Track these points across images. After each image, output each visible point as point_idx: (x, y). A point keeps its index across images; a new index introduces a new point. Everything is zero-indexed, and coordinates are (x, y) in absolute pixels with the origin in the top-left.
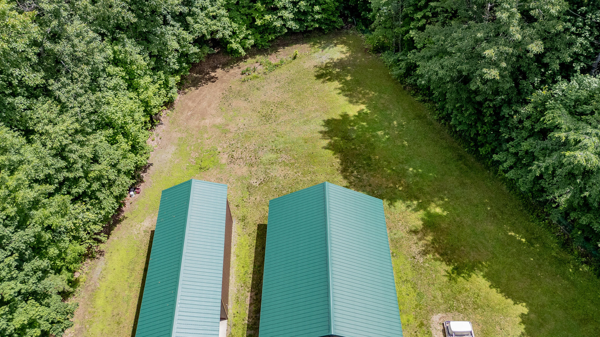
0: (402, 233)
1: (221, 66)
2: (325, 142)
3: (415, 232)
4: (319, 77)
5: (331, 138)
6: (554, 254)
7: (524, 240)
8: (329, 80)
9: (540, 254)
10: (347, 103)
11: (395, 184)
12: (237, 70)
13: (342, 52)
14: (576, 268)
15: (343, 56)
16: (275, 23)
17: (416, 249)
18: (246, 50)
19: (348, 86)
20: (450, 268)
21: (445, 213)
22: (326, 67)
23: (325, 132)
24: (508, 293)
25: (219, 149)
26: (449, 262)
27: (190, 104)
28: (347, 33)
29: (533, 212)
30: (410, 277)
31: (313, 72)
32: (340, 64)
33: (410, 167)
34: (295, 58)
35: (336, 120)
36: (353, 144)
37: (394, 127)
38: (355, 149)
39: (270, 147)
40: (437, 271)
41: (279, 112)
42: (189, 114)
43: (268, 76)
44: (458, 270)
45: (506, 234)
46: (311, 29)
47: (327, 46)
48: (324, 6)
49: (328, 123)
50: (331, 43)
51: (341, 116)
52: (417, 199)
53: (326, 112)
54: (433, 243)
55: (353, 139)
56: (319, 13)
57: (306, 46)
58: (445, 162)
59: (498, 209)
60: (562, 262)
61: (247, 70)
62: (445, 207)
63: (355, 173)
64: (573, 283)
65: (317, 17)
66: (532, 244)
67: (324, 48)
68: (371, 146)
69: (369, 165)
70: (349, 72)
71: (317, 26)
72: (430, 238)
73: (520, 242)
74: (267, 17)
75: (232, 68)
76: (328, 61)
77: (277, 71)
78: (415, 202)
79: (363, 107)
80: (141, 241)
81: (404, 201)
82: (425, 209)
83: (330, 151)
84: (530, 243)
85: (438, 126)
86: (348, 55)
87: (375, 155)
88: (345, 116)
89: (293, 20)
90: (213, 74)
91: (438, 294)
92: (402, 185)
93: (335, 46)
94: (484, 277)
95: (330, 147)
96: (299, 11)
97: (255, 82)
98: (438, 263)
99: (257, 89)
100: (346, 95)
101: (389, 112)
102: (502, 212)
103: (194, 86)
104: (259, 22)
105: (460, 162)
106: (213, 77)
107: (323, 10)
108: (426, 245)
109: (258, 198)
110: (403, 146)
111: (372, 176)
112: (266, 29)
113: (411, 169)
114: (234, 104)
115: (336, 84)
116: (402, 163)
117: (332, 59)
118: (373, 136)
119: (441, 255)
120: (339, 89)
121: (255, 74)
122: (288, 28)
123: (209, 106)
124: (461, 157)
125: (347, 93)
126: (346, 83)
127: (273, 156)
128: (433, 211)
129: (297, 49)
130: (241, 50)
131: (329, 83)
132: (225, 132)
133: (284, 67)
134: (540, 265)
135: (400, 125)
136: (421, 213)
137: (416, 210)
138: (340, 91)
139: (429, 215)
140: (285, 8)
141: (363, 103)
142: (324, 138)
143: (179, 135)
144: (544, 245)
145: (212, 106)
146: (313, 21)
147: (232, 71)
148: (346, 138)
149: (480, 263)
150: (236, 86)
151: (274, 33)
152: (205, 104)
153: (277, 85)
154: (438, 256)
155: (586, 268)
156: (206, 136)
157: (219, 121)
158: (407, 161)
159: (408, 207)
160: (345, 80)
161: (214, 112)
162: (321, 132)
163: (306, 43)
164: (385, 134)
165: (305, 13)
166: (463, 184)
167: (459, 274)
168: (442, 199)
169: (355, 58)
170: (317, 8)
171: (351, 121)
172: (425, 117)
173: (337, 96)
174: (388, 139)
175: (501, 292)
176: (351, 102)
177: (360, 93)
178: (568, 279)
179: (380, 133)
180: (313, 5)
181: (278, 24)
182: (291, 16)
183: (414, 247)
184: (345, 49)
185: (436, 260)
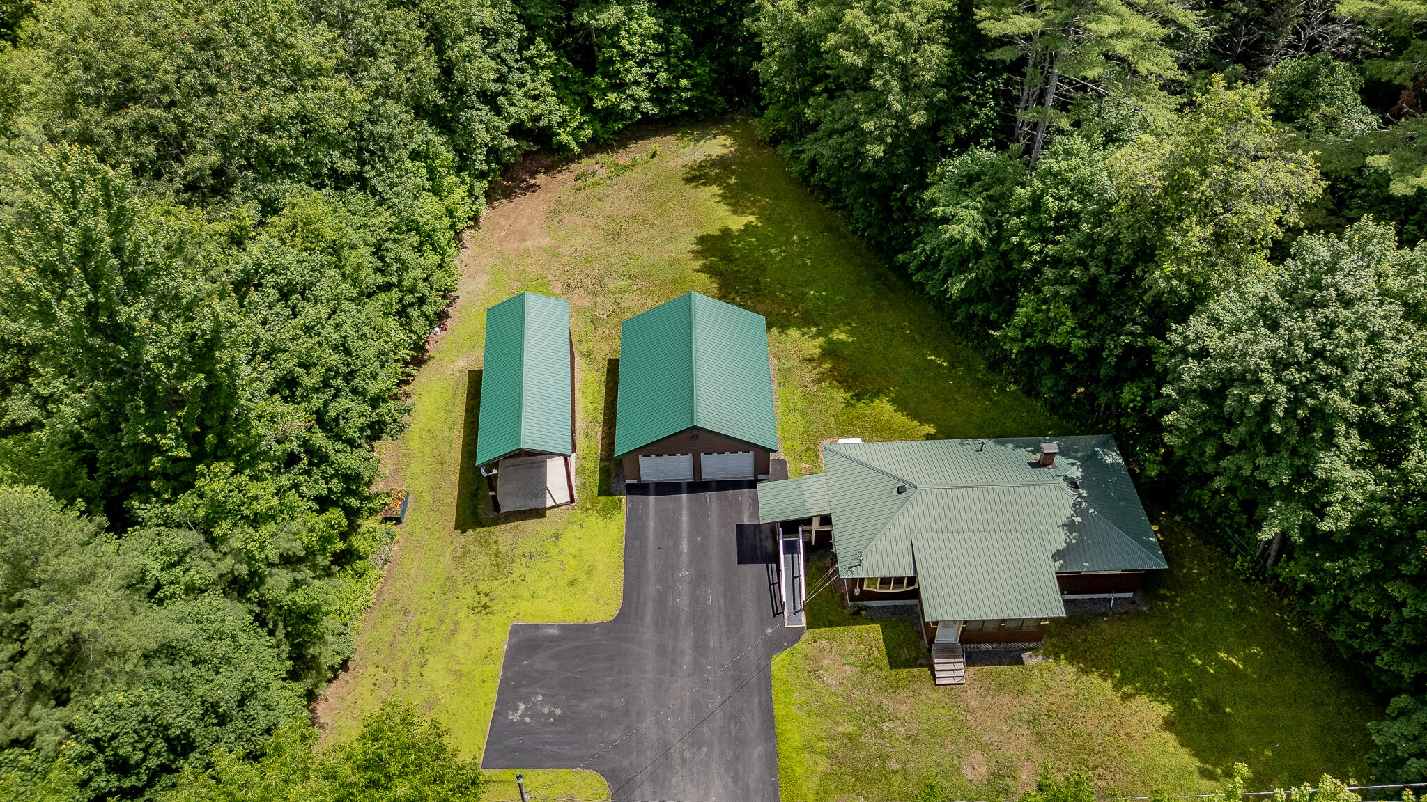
0: (793, 362)
1: (543, 170)
2: (698, 264)
3: (810, 360)
4: (689, 180)
5: (706, 259)
6: (979, 376)
7: (945, 364)
8: (704, 184)
9: (962, 377)
10: (729, 213)
11: (789, 310)
12: (568, 174)
13: (724, 146)
14: (1002, 389)
15: (726, 151)
16: (622, 105)
17: (807, 378)
18: (581, 145)
19: (731, 192)
20: (848, 395)
21: (851, 339)
22: (701, 167)
23: (698, 252)
24: (914, 415)
25: (550, 277)
26: (849, 389)
27: (502, 221)
28: (734, 120)
29: (962, 333)
30: (799, 405)
31: (681, 173)
32: (722, 162)
33: (812, 289)
34: (654, 155)
35: (713, 236)
36: (737, 266)
37: (793, 243)
38: (738, 271)
39: (620, 272)
40: (833, 399)
41: (632, 228)
42: (503, 234)
43: (614, 182)
44: (859, 397)
45: (924, 357)
46: (677, 113)
47: (702, 138)
48: (696, 80)
49: (702, 240)
50: (708, 134)
51: (721, 230)
52: (816, 325)
53: (700, 227)
54: (831, 371)
55: (736, 260)
56: (686, 89)
57: (671, 138)
58: (858, 283)
59: (920, 333)
60: (987, 384)
61: (583, 174)
62: (850, 333)
63: (738, 299)
64: (995, 404)
65: (684, 95)
66: (954, 368)
67: (698, 141)
68: (761, 268)
69: (756, 290)
70: (733, 173)
71: (686, 108)
72: (828, 366)
73: (941, 366)
74: (611, 96)
75: (560, 172)
76: (703, 158)
77: (628, 175)
78: (814, 329)
79: (752, 218)
80: (458, 382)
81: (799, 328)
82: (825, 336)
83: (703, 275)
84: (953, 366)
85: (853, 239)
86: (733, 149)
87: (765, 277)
88: (726, 232)
89: (648, 100)
90: (532, 181)
91: (832, 421)
92: (799, 311)
93: (715, 137)
94: (889, 401)
95: (702, 270)
96: (658, 87)
97: (596, 190)
98: (836, 390)
99: (599, 199)
100: (728, 204)
101: (787, 224)
102: (923, 336)
103: (506, 198)
104: (598, 104)
105: (878, 282)
106: (532, 186)
107: (694, 85)
108: (823, 373)
109: (607, 331)
110: (805, 266)
111: (760, 302)
112: (611, 113)
113: (812, 292)
114: (566, 220)
115: (715, 189)
116: (801, 286)
117: (709, 155)
118: (764, 255)
119: (840, 382)
120: (719, 195)
121: (595, 179)
122: (642, 113)
123: (531, 224)
124: (879, 276)
125: (729, 201)
126: (728, 187)
127: (624, 283)
128: (835, 337)
129: (657, 143)
130: (573, 146)
131: (703, 188)
132: (557, 257)
133: (638, 169)
134: (959, 389)
135: (802, 240)
136: (820, 340)
137: (813, 337)
138: (719, 199)
139: (831, 342)
140: (637, 83)
141: (751, 214)
142: (695, 259)
143: (492, 261)
144: (969, 369)
145: (536, 223)
146: (680, 100)
147: (560, 177)
148: (727, 258)
149: (887, 388)
150: (568, 197)
151: (622, 120)
152: (523, 221)
153: (629, 192)
154: (835, 384)
155: (1013, 387)
156: (530, 261)
157: (546, 242)
158: (808, 283)
159: (804, 334)
160: (728, 183)
161: (538, 231)
162: (692, 252)
163: (671, 134)
164: (780, 252)
165: (667, 90)
166: (878, 308)
167: (859, 400)
168: (849, 324)
169: (743, 154)
170: (684, 82)
171: (736, 237)
172: (837, 229)
173: (714, 205)
174: (784, 257)
175: (907, 415)
176: (734, 212)
177: (749, 201)
178: (990, 400)
179: (773, 251)
180: (677, 79)
181: (627, 106)
182: (646, 94)
183: (807, 375)
184: (728, 141)
185: (832, 387)
